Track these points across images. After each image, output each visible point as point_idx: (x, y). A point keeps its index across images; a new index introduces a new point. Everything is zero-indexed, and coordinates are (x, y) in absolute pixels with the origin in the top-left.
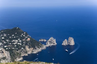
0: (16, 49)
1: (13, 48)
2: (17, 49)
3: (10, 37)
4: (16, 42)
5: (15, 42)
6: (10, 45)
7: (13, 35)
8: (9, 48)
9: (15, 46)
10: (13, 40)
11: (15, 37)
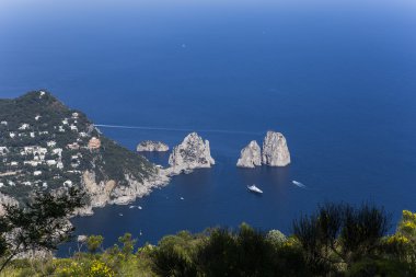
0: (40, 184)
1: (29, 183)
2: (45, 184)
3: (12, 135)
4: (37, 154)
5: (36, 158)
6: (13, 168)
7: (24, 126)
8: (11, 183)
9: (37, 173)
10: (26, 148)
11: (32, 135)
